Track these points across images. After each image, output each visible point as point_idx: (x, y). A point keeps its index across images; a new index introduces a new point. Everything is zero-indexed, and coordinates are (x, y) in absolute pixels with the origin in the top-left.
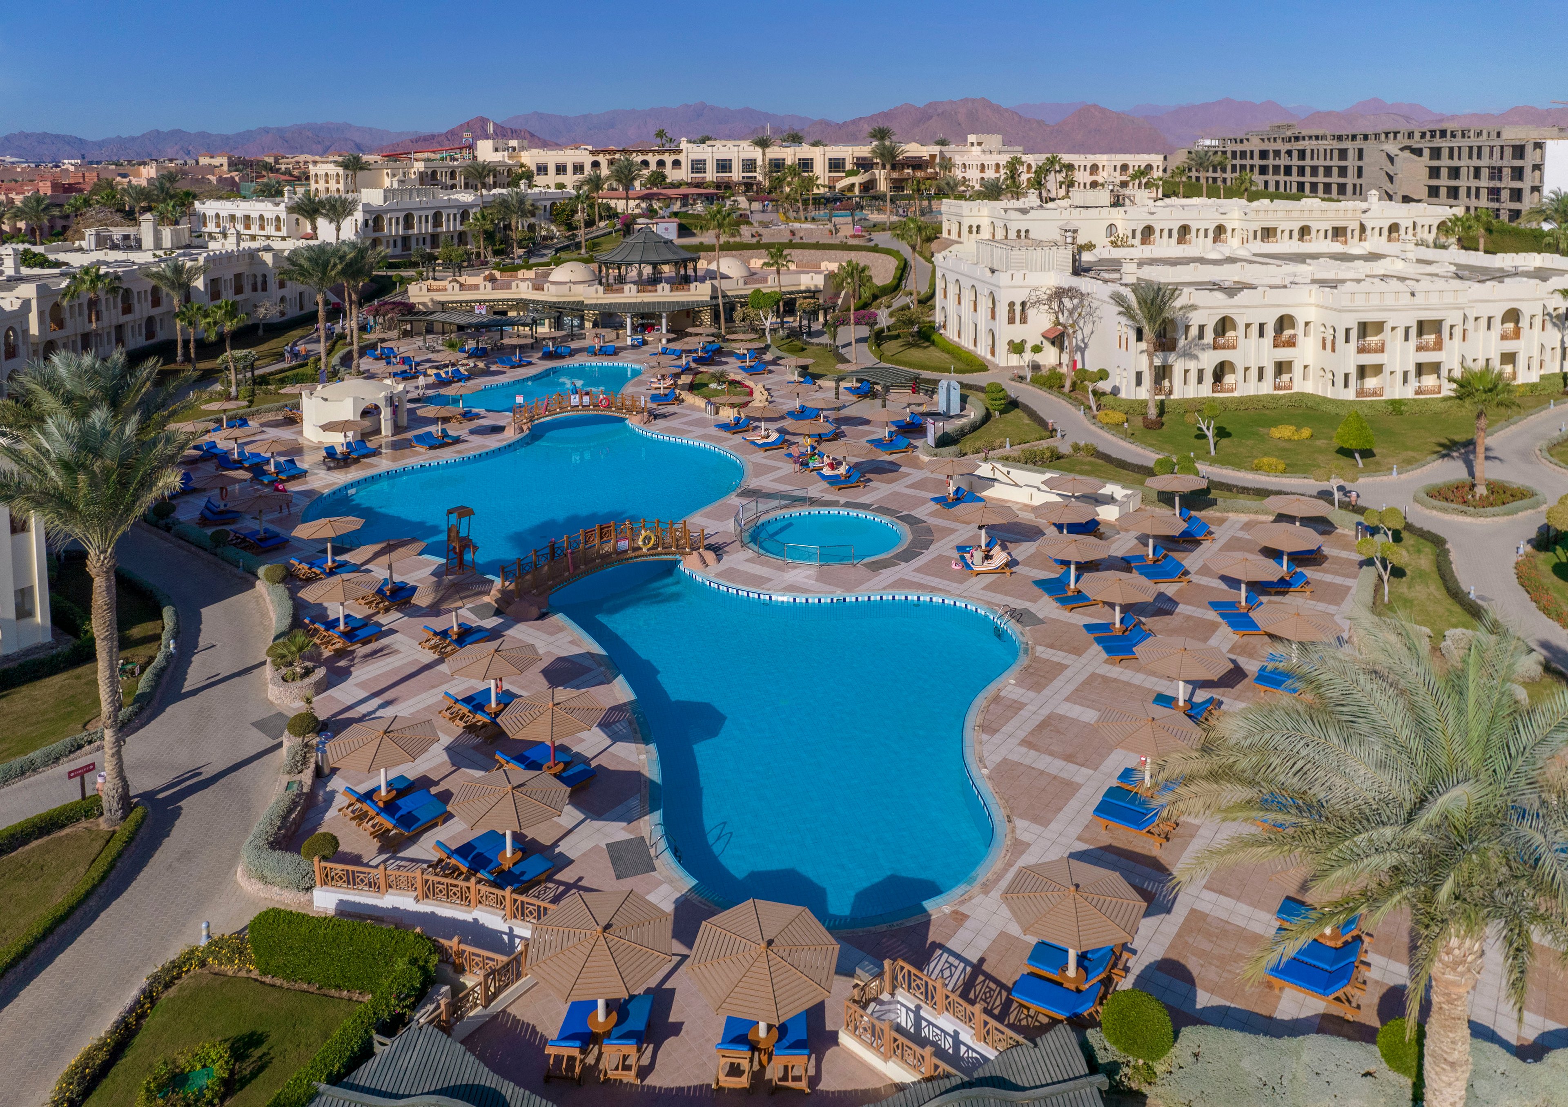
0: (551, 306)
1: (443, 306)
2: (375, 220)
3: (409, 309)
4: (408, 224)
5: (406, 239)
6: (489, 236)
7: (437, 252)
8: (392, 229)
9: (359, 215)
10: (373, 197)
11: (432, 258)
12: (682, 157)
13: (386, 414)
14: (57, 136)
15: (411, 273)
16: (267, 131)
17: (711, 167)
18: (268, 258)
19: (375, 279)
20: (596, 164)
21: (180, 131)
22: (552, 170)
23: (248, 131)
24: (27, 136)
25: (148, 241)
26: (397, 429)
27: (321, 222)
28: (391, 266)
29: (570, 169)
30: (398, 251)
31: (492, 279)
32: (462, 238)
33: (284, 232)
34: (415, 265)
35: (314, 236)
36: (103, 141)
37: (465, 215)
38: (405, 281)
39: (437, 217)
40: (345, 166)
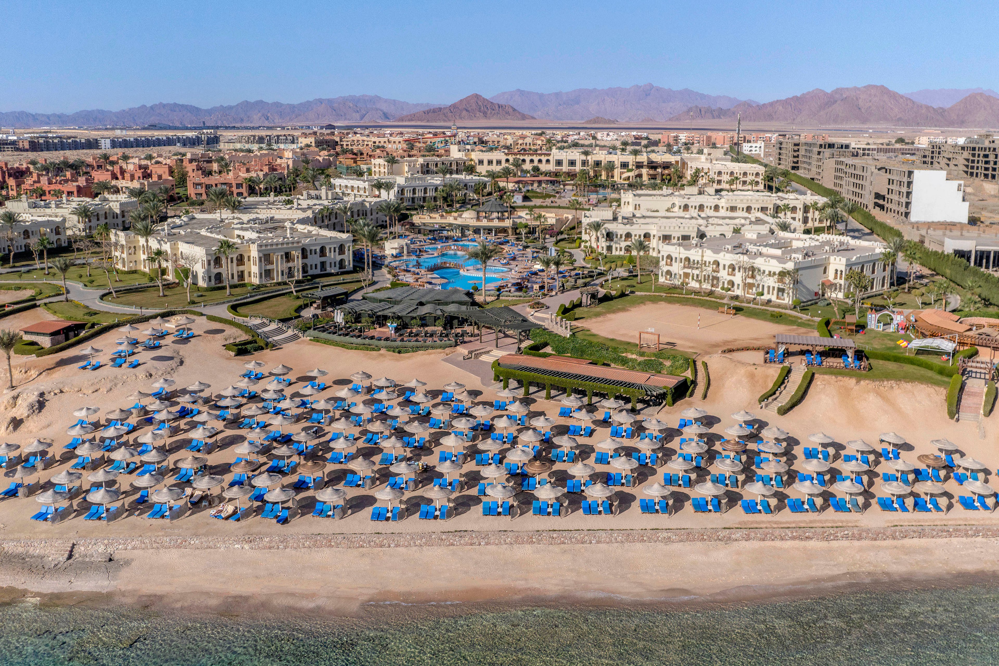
0: (459, 226)
1: (424, 224)
2: (402, 191)
3: (413, 224)
4: (414, 192)
5: (413, 199)
6: (445, 199)
7: (425, 204)
8: (408, 194)
9: (396, 189)
10: (400, 180)
11: (423, 207)
12: (551, 158)
13: (405, 248)
14: (182, 106)
15: (415, 212)
16: (321, 101)
17: (565, 163)
18: (367, 205)
19: (402, 214)
20: (507, 161)
21: (262, 102)
22: (486, 162)
23: (308, 102)
24: (164, 106)
25: (324, 197)
26: (408, 253)
27: (382, 191)
28: (408, 209)
29: (495, 162)
30: (410, 203)
31: (442, 216)
32: (435, 199)
33: (367, 194)
34: (416, 209)
35: (379, 196)
36: (211, 109)
37: (436, 189)
38: (412, 215)
39: (425, 189)
40: (389, 162)
